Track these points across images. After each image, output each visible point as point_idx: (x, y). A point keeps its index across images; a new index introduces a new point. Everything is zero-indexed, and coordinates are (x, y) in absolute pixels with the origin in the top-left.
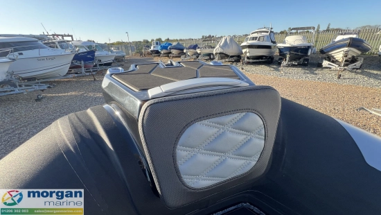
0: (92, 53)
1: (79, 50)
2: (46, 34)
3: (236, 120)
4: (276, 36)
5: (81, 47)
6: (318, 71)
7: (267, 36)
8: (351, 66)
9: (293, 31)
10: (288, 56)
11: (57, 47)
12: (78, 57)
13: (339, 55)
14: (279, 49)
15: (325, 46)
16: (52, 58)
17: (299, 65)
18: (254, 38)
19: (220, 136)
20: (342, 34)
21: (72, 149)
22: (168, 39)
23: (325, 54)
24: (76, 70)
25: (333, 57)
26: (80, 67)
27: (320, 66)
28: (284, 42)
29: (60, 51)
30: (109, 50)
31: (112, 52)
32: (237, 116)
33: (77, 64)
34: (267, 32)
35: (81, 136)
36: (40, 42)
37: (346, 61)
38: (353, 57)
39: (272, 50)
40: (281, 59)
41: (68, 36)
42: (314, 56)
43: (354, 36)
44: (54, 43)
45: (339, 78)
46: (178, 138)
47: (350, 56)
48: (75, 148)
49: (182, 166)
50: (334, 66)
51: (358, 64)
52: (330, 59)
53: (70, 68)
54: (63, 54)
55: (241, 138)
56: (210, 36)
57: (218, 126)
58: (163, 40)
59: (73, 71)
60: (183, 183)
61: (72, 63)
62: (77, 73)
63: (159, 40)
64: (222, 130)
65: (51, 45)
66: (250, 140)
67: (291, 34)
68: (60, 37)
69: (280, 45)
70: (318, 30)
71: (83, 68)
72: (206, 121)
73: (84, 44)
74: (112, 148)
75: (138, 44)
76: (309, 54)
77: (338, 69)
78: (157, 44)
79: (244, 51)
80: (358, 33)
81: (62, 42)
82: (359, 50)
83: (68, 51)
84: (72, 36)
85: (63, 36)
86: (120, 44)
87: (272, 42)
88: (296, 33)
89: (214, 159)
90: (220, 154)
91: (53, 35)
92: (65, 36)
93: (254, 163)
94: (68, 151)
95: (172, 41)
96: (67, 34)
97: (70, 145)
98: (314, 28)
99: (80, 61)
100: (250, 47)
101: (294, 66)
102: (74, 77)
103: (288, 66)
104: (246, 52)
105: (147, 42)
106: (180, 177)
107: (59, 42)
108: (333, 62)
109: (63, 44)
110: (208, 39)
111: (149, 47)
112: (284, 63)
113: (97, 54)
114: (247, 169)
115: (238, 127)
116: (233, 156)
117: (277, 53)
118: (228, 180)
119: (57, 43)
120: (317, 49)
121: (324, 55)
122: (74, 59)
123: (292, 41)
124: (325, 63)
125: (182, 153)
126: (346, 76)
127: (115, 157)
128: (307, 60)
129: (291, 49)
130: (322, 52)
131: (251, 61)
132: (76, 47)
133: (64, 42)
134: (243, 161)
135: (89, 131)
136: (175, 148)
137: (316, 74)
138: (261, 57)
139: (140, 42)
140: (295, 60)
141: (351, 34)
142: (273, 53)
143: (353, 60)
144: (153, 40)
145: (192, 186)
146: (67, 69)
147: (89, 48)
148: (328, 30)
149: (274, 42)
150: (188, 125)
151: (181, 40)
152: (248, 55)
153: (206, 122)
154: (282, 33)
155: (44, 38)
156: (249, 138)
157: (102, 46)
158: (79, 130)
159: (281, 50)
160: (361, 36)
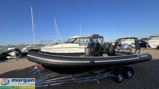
25: (10, 55)
82: (18, 52)
124: (8, 57)
160: (19, 48)
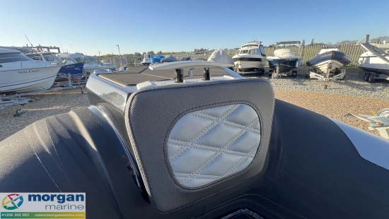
0: (80, 65)
1: (66, 62)
2: (30, 46)
3: (230, 112)
4: (265, 50)
5: (69, 59)
6: (307, 82)
7: (257, 49)
8: (336, 77)
9: (281, 45)
10: (278, 68)
11: (41, 59)
12: (64, 70)
13: (324, 67)
14: (269, 61)
15: (310, 58)
16: (36, 70)
17: (288, 77)
18: (244, 52)
19: (214, 129)
20: (325, 48)
21: (47, 150)
22: (161, 52)
23: (311, 66)
24: (62, 83)
25: (318, 69)
26: (66, 80)
27: (307, 77)
28: (273, 55)
29: (44, 63)
30: (99, 63)
31: (102, 64)
32: (231, 108)
33: (64, 76)
34: (257, 46)
35: (60, 137)
36: (22, 54)
37: (330, 72)
38: (337, 69)
39: (263, 63)
40: (272, 71)
41: (55, 48)
42: (302, 68)
43: (336, 50)
44: (38, 55)
45: (326, 88)
46: (169, 131)
47: (333, 68)
48: (51, 149)
49: (174, 162)
50: (321, 77)
51: (342, 75)
52: (315, 70)
53: (55, 81)
54: (48, 66)
55: (237, 131)
56: (202, 50)
57: (212, 117)
58: (156, 53)
59: (59, 84)
60: (176, 182)
61: (58, 75)
62: (63, 86)
63: (152, 53)
64: (216, 123)
65: (36, 57)
66: (245, 134)
67: (279, 48)
68: (46, 50)
69: (269, 58)
70: (303, 45)
71: (70, 81)
72: (200, 111)
73: (71, 57)
74: (95, 149)
75: (129, 57)
76: (297, 66)
77: (324, 79)
78: (149, 56)
79: (236, 63)
80: (339, 47)
81: (47, 54)
82: (341, 62)
83: (54, 64)
84: (58, 48)
85: (48, 48)
86: (110, 57)
87: (262, 55)
88: (284, 47)
89: (209, 154)
90: (215, 148)
91: (38, 47)
92: (51, 48)
93: (251, 159)
94: (42, 153)
95: (164, 54)
96: (53, 46)
97: (45, 146)
98: (299, 42)
99: (67, 73)
100: (242, 59)
101: (283, 77)
102: (59, 91)
103: (279, 77)
104: (238, 64)
105: (139, 55)
106: (172, 175)
107: (44, 54)
108: (319, 73)
109: (49, 57)
110: (201, 53)
111: (141, 60)
112: (274, 75)
113: (85, 66)
114: (245, 166)
115: (233, 120)
116: (229, 151)
117: (267, 65)
118: (225, 178)
119: (42, 55)
120: (304, 61)
121: (311, 68)
122: (60, 72)
123: (280, 54)
124: (312, 75)
125: (173, 147)
126: (333, 86)
127: (99, 159)
128: (296, 72)
129: (280, 61)
130: (308, 64)
131: (243, 73)
132: (63, 59)
133: (50, 54)
134: (240, 157)
135: (70, 131)
136: (165, 141)
137: (305, 85)
138: (252, 69)
139: (132, 55)
140: (284, 72)
141: (333, 48)
142: (263, 65)
143: (337, 72)
144: (144, 53)
145: (186, 185)
146: (53, 82)
147: (77, 60)
148: (312, 45)
149: (264, 55)
150: (179, 116)
151: (173, 53)
152: (240, 67)
153: (199, 113)
154: (271, 47)
155: (27, 50)
156: (245, 131)
157: (92, 59)
158: (58, 131)
159: (271, 63)
160: (342, 50)
